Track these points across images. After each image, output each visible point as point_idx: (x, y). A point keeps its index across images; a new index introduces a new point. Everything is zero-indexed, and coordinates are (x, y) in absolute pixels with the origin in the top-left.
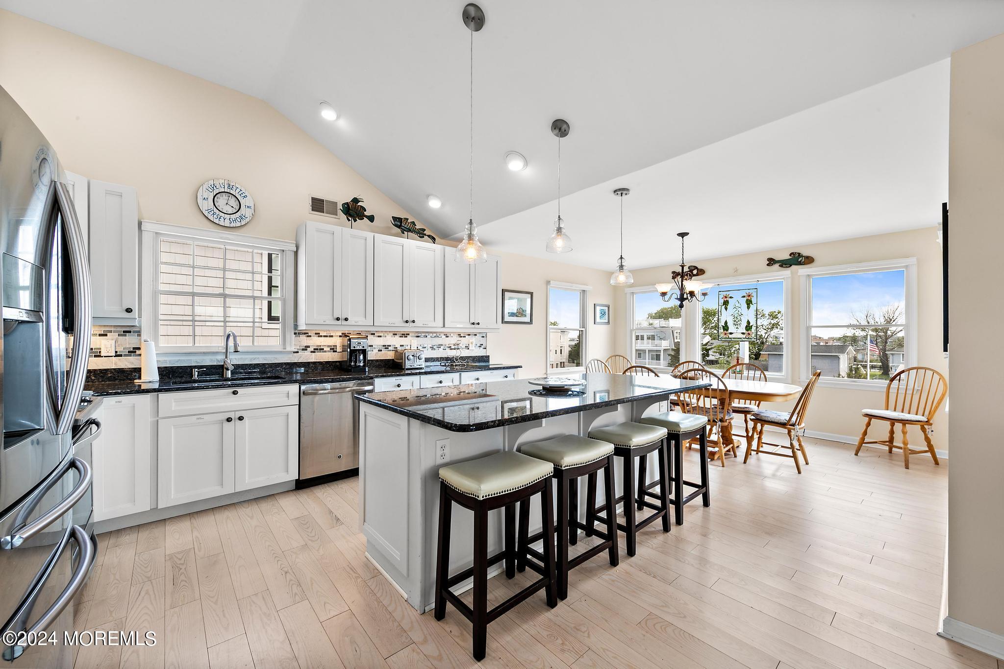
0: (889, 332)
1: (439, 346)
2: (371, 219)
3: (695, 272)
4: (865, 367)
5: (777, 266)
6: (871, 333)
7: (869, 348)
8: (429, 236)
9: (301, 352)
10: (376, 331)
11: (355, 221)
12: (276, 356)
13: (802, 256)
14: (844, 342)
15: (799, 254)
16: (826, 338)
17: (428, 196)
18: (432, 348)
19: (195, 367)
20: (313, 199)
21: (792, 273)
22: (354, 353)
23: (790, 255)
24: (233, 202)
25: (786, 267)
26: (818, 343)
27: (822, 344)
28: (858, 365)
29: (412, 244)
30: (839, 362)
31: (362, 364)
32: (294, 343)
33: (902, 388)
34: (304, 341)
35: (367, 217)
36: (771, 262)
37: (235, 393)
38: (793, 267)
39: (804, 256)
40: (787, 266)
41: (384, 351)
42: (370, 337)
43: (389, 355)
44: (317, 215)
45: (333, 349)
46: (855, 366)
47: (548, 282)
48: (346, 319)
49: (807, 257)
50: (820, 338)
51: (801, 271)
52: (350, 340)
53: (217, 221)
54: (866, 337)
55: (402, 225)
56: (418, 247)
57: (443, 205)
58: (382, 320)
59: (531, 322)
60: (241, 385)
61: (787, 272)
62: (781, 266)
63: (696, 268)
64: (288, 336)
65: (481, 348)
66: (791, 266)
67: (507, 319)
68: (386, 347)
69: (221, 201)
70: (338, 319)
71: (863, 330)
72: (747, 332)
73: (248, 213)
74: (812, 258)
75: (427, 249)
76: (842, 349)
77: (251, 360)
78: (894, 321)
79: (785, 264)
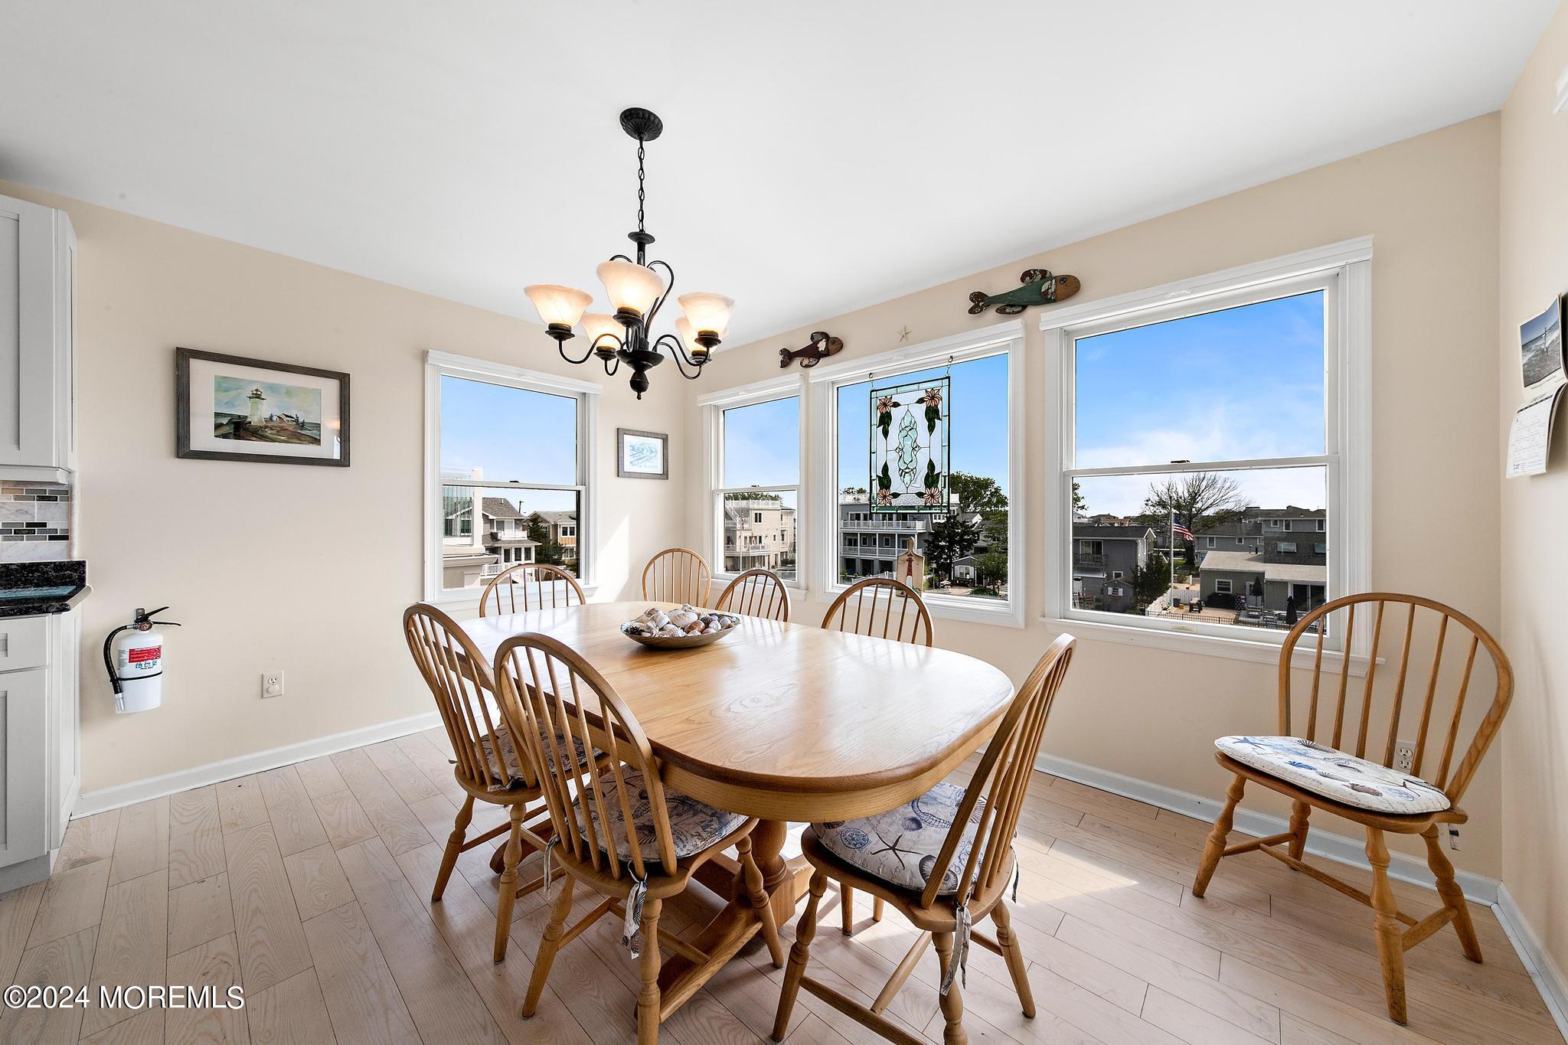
0: (1194, 510)
3: (822, 346)
4: (1167, 554)
5: (991, 313)
6: (1174, 511)
7: (1173, 530)
13: (1051, 278)
14: (1143, 523)
15: (1044, 272)
16: (1121, 517)
21: (1026, 327)
23: (1023, 279)
25: (1014, 313)
26: (1112, 524)
27: (1116, 525)
28: (1159, 552)
30: (1136, 549)
33: (1331, 658)
36: (980, 302)
38: (1031, 311)
39: (1055, 278)
40: (1016, 310)
46: (1155, 554)
47: (424, 356)
49: (1063, 279)
50: (1114, 517)
51: (1049, 318)
54: (1167, 516)
61: (1015, 326)
62: (1001, 311)
63: (825, 335)
66: (1024, 307)
67: (209, 443)
71: (1164, 507)
72: (928, 492)
74: (1075, 278)
76: (1140, 531)
78: (1200, 495)
79: (1011, 304)
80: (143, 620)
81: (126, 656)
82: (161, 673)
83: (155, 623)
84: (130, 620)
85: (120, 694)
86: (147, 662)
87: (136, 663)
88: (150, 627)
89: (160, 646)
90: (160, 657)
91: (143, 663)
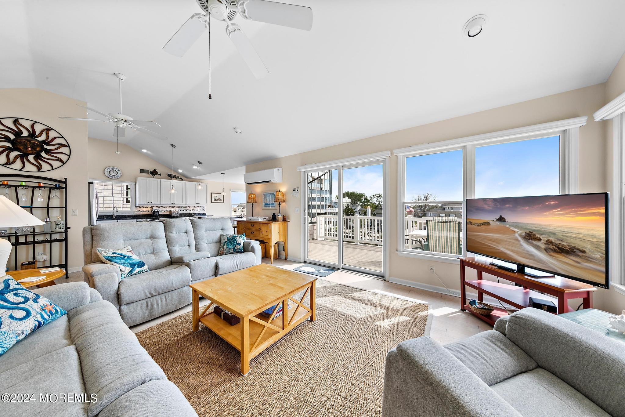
1: (186, 210)
2: (160, 175)
8: (181, 179)
9: (137, 212)
10: (162, 206)
11: (155, 176)
17: (178, 169)
18: (184, 211)
19: (105, 216)
20: (141, 169)
22: (154, 212)
24: (115, 172)
29: (175, 182)
31: (157, 215)
32: (135, 209)
34: (138, 209)
35: (158, 174)
37: (118, 221)
41: (166, 212)
42: (160, 208)
43: (168, 213)
44: (142, 174)
45: (148, 211)
47: (230, 190)
48: (151, 203)
52: (153, 208)
53: (110, 178)
55: (170, 176)
56: (176, 182)
57: (183, 171)
58: (163, 203)
59: (223, 203)
60: (119, 220)
64: (133, 207)
65: (203, 211)
67: (213, 201)
68: (167, 210)
69: (111, 172)
70: (149, 203)
73: (120, 175)
75: (181, 183)
77: (121, 214)
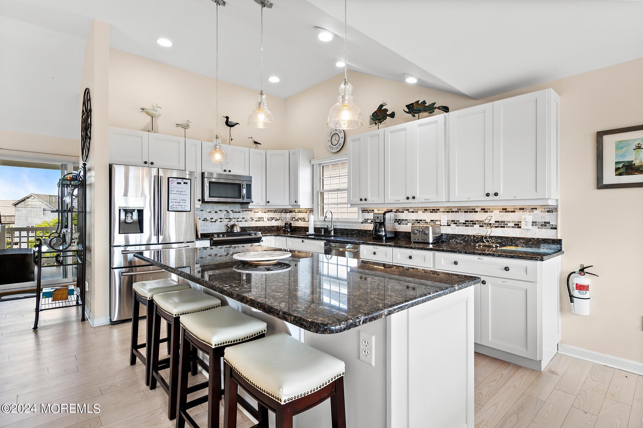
10: (410, 208)
11: (381, 122)
12: (355, 225)
24: (337, 138)
31: (383, 234)
35: (389, 115)
42: (406, 212)
48: (365, 200)
53: (332, 151)
56: (420, 125)
64: (360, 212)
69: (333, 139)
70: (361, 200)
73: (342, 141)
80: (582, 271)
81: (575, 286)
82: (589, 298)
83: (586, 273)
84: (577, 270)
85: (573, 303)
86: (583, 291)
87: (578, 290)
88: (584, 275)
89: (588, 285)
90: (588, 290)
91: (581, 291)
